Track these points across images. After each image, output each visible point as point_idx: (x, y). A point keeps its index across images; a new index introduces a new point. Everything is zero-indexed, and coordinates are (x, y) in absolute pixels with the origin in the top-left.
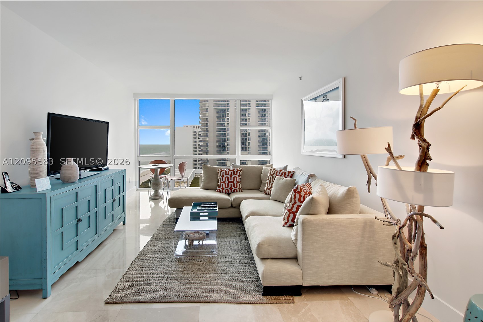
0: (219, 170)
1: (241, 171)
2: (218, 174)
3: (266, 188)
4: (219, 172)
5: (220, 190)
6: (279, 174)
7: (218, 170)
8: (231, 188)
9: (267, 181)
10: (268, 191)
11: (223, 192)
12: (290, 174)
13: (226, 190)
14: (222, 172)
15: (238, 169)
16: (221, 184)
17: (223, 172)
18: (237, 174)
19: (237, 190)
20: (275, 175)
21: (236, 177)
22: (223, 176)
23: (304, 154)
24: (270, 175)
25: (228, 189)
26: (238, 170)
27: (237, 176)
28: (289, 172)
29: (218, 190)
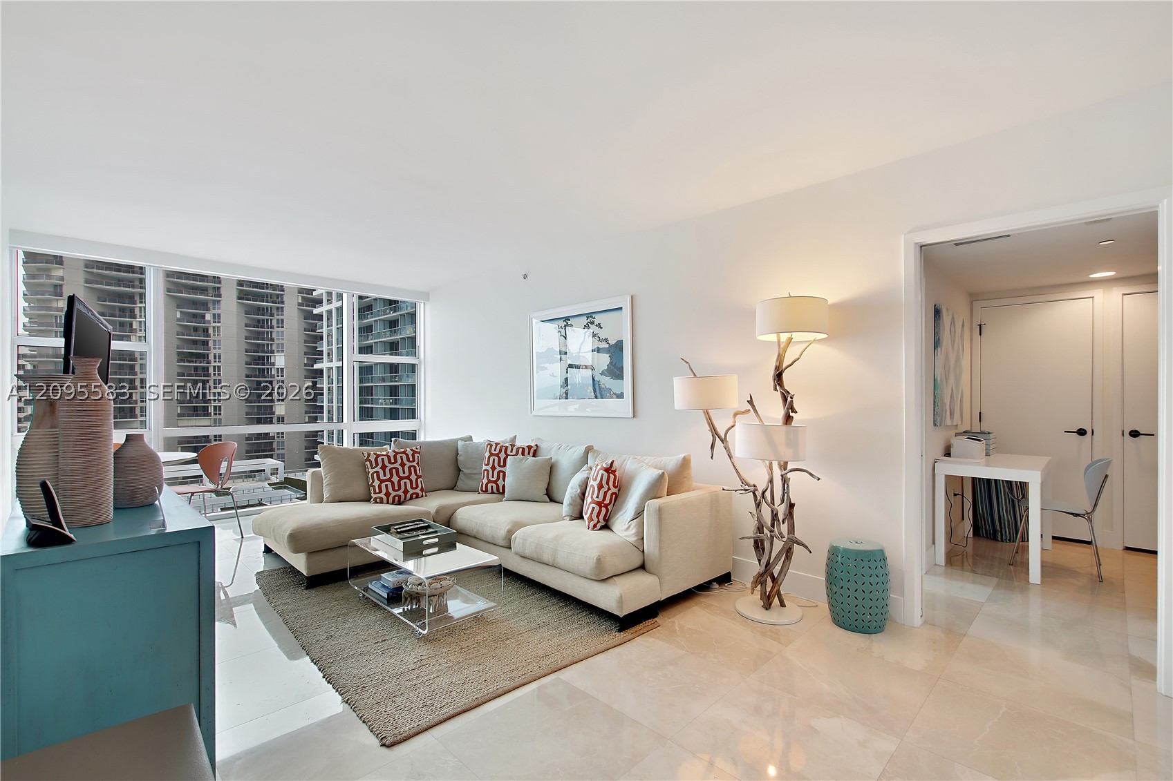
0: (369, 455)
1: (419, 453)
2: (368, 463)
3: (485, 481)
4: (372, 458)
5: (381, 499)
6: (511, 452)
7: (366, 455)
8: (406, 492)
9: (484, 467)
10: (492, 487)
11: (388, 503)
12: (532, 451)
13: (394, 497)
14: (379, 459)
15: (414, 448)
16: (383, 485)
17: (383, 459)
18: (414, 461)
19: (417, 494)
20: (502, 455)
21: (415, 467)
22: (384, 468)
23: (534, 413)
24: (492, 455)
25: (400, 493)
26: (415, 452)
27: (414, 464)
28: (530, 447)
29: (376, 498)
